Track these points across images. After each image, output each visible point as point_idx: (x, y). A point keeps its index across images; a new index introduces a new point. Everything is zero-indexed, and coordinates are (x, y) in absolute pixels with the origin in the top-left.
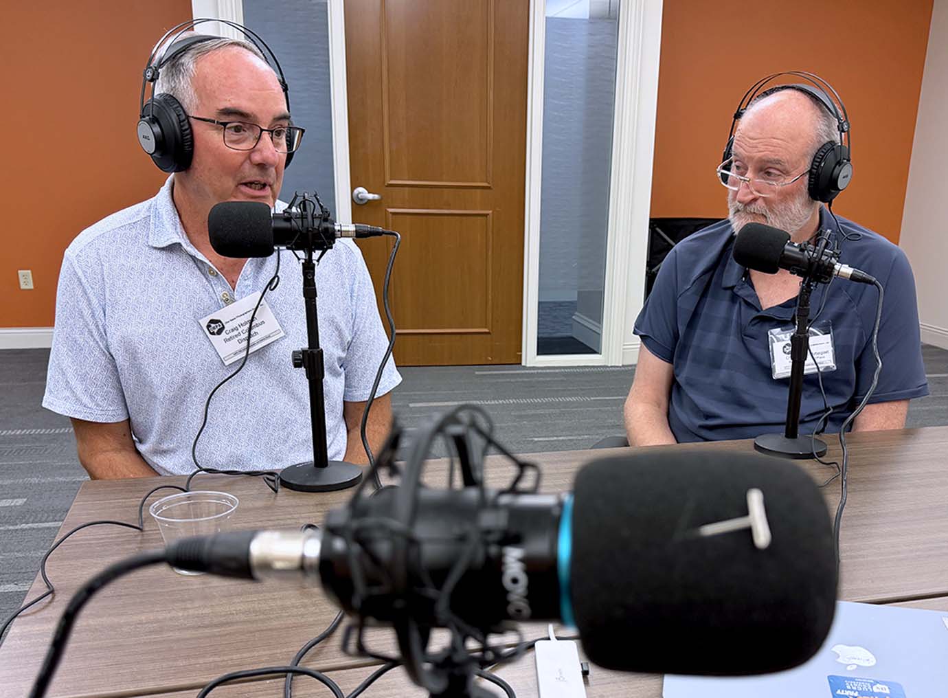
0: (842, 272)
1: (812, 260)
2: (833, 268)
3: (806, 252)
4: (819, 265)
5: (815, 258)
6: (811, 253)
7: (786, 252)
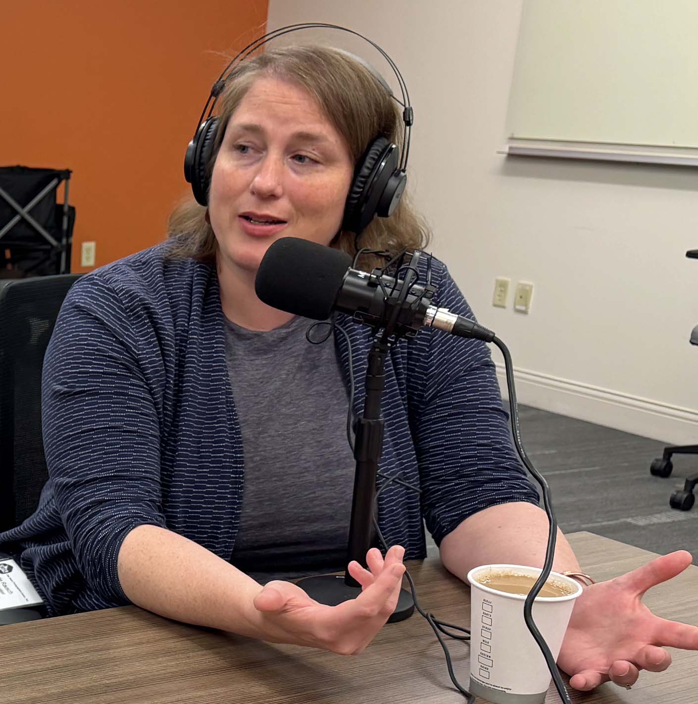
0: (438, 321)
1: (391, 302)
2: (424, 313)
3: (379, 287)
4: (401, 309)
5: (398, 299)
6: (389, 290)
7: (345, 287)
